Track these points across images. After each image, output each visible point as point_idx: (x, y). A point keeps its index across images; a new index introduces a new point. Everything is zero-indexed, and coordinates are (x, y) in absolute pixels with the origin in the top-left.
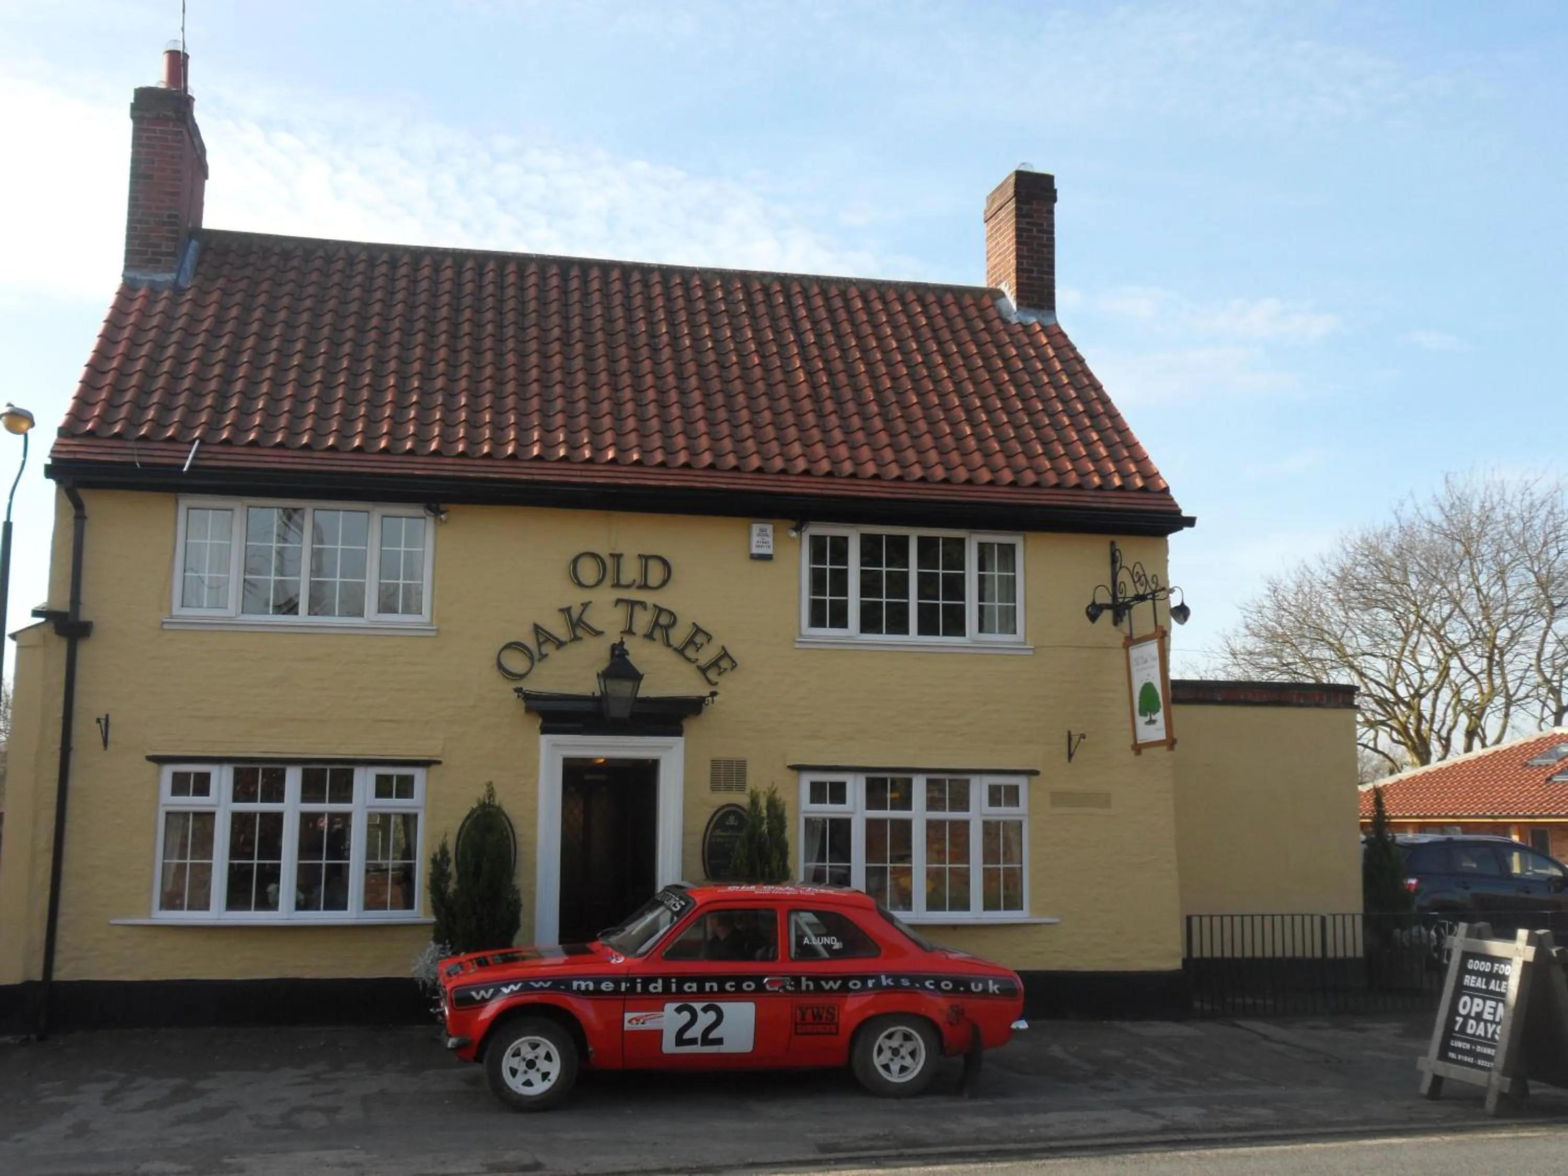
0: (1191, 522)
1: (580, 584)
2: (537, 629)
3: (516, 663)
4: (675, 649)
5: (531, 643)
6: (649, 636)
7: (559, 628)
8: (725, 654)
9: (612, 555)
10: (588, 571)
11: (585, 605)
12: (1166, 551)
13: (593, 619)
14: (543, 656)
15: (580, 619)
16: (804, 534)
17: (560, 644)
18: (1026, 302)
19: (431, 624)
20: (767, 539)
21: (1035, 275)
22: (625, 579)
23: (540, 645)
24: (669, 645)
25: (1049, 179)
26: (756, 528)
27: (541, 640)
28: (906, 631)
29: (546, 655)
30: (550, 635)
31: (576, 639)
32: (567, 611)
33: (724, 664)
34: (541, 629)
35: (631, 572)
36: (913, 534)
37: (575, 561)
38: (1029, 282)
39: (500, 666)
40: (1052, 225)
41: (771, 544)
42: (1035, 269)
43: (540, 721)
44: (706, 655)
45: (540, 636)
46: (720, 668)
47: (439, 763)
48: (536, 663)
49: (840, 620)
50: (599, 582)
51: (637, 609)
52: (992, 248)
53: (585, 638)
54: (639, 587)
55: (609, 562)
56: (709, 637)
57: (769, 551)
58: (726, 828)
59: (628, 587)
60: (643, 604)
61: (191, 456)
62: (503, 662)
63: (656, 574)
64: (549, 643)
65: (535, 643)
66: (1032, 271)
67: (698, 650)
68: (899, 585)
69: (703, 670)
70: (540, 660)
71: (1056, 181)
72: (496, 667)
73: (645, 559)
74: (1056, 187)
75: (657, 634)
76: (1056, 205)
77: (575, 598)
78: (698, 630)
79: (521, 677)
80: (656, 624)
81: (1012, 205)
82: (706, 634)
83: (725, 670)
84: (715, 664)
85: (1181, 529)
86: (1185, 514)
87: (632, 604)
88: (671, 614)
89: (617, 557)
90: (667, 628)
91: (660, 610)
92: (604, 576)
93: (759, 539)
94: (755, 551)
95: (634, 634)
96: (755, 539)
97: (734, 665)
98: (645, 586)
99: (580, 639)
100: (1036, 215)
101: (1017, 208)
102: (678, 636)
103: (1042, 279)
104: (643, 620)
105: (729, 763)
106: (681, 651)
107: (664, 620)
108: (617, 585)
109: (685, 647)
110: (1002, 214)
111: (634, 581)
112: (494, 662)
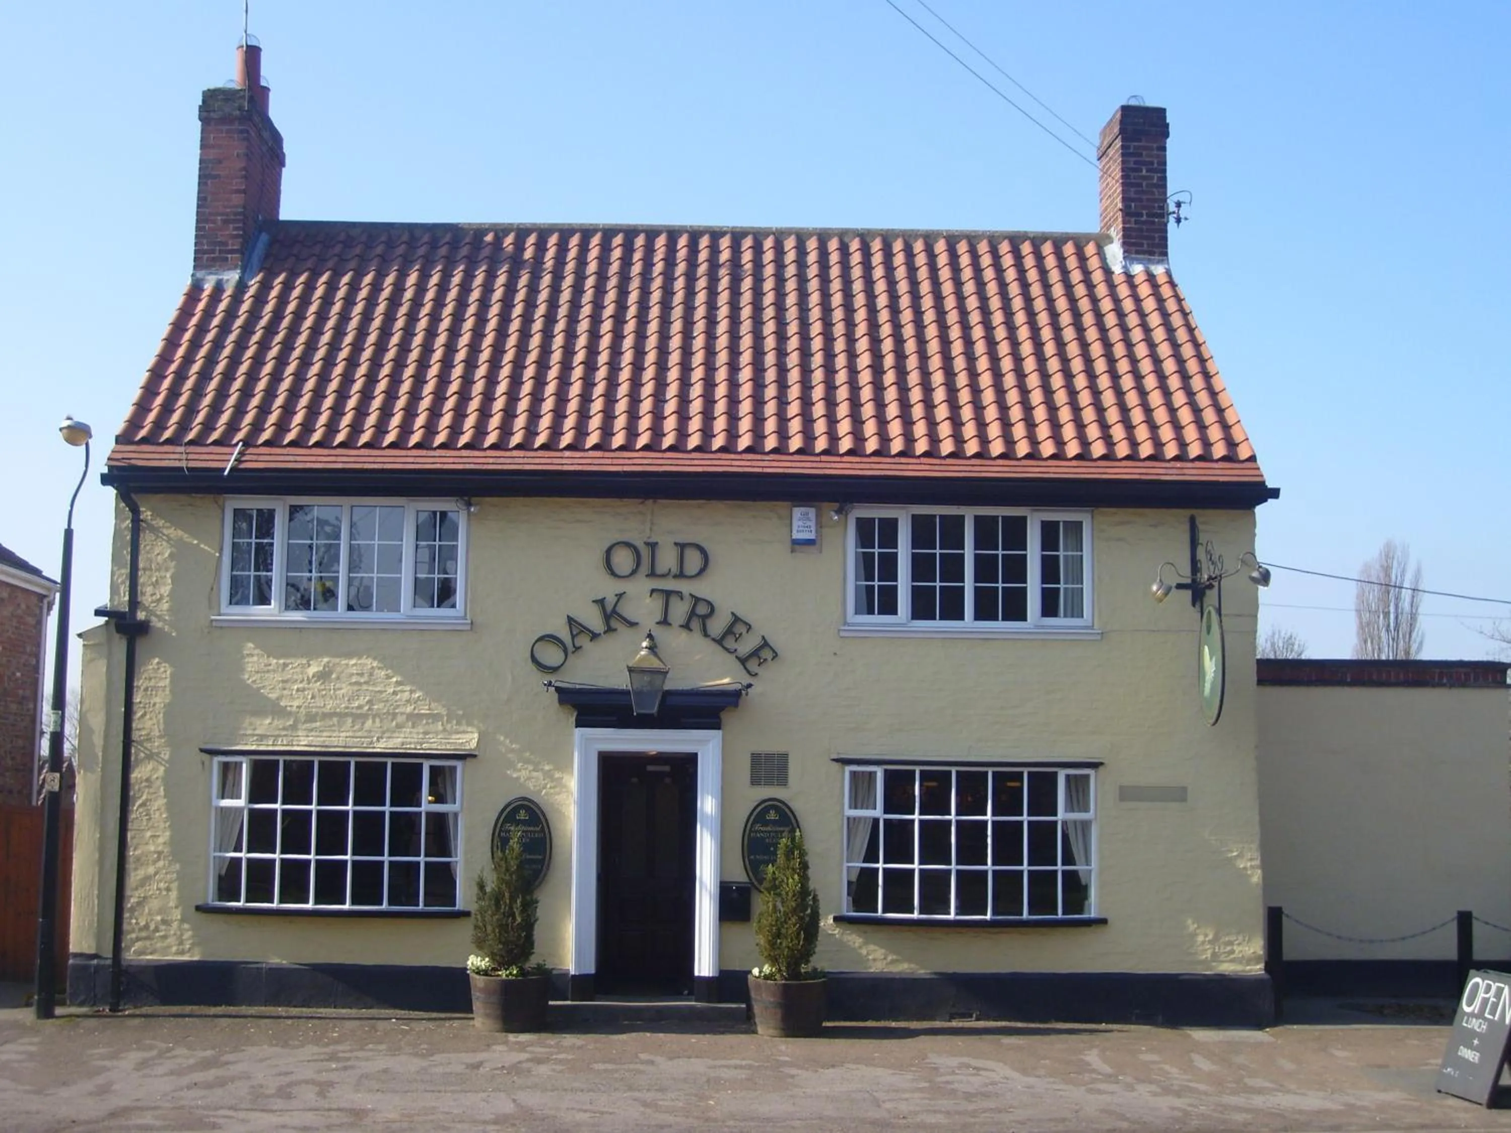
0: (1275, 493)
1: (613, 574)
2: (571, 620)
3: (551, 655)
4: (714, 640)
5: (565, 635)
6: (686, 626)
7: (594, 620)
8: (765, 644)
9: (647, 544)
10: (623, 560)
11: (620, 596)
12: (1254, 524)
13: (628, 610)
14: (577, 649)
15: (614, 611)
16: (849, 516)
17: (594, 636)
18: (1133, 249)
19: (465, 618)
20: (808, 523)
21: (1144, 218)
22: (661, 568)
23: (573, 637)
24: (706, 634)
25: (1160, 113)
26: (798, 512)
27: (575, 633)
28: (961, 617)
29: (580, 647)
30: (585, 628)
31: (610, 630)
32: (601, 602)
33: (766, 654)
34: (576, 622)
35: (667, 560)
36: (969, 514)
37: (609, 552)
38: (1137, 226)
39: (534, 659)
40: (1164, 163)
41: (813, 529)
42: (1144, 212)
43: (575, 714)
44: (746, 646)
45: (574, 628)
46: (760, 658)
47: (475, 756)
48: (570, 656)
49: (889, 606)
50: (634, 572)
51: (674, 600)
52: (1104, 189)
53: (619, 629)
54: (675, 577)
55: (645, 553)
56: (749, 627)
57: (812, 536)
58: (766, 823)
59: (663, 576)
60: (679, 594)
61: (233, 459)
62: (538, 656)
63: (693, 561)
64: (582, 635)
65: (570, 637)
66: (1141, 215)
67: (736, 641)
68: (954, 569)
69: (743, 661)
70: (573, 652)
71: (1168, 114)
72: (530, 660)
73: (682, 547)
74: (1168, 121)
75: (695, 624)
76: (1168, 141)
77: (608, 588)
78: (736, 619)
79: (554, 670)
80: (693, 614)
81: (1118, 143)
82: (746, 623)
83: (765, 660)
84: (755, 653)
85: (1266, 501)
86: (1270, 484)
87: (668, 594)
88: (709, 603)
89: (653, 546)
90: (704, 618)
91: (697, 600)
92: (638, 565)
93: (801, 523)
94: (796, 536)
95: (670, 624)
96: (796, 523)
97: (775, 655)
98: (681, 575)
99: (615, 630)
100: (1144, 153)
101: (1123, 147)
102: (717, 626)
103: (1153, 223)
104: (680, 610)
105: (769, 757)
106: (719, 641)
107: (702, 610)
108: (652, 574)
109: (724, 637)
110: (1111, 152)
111: (670, 570)
112: (528, 654)
